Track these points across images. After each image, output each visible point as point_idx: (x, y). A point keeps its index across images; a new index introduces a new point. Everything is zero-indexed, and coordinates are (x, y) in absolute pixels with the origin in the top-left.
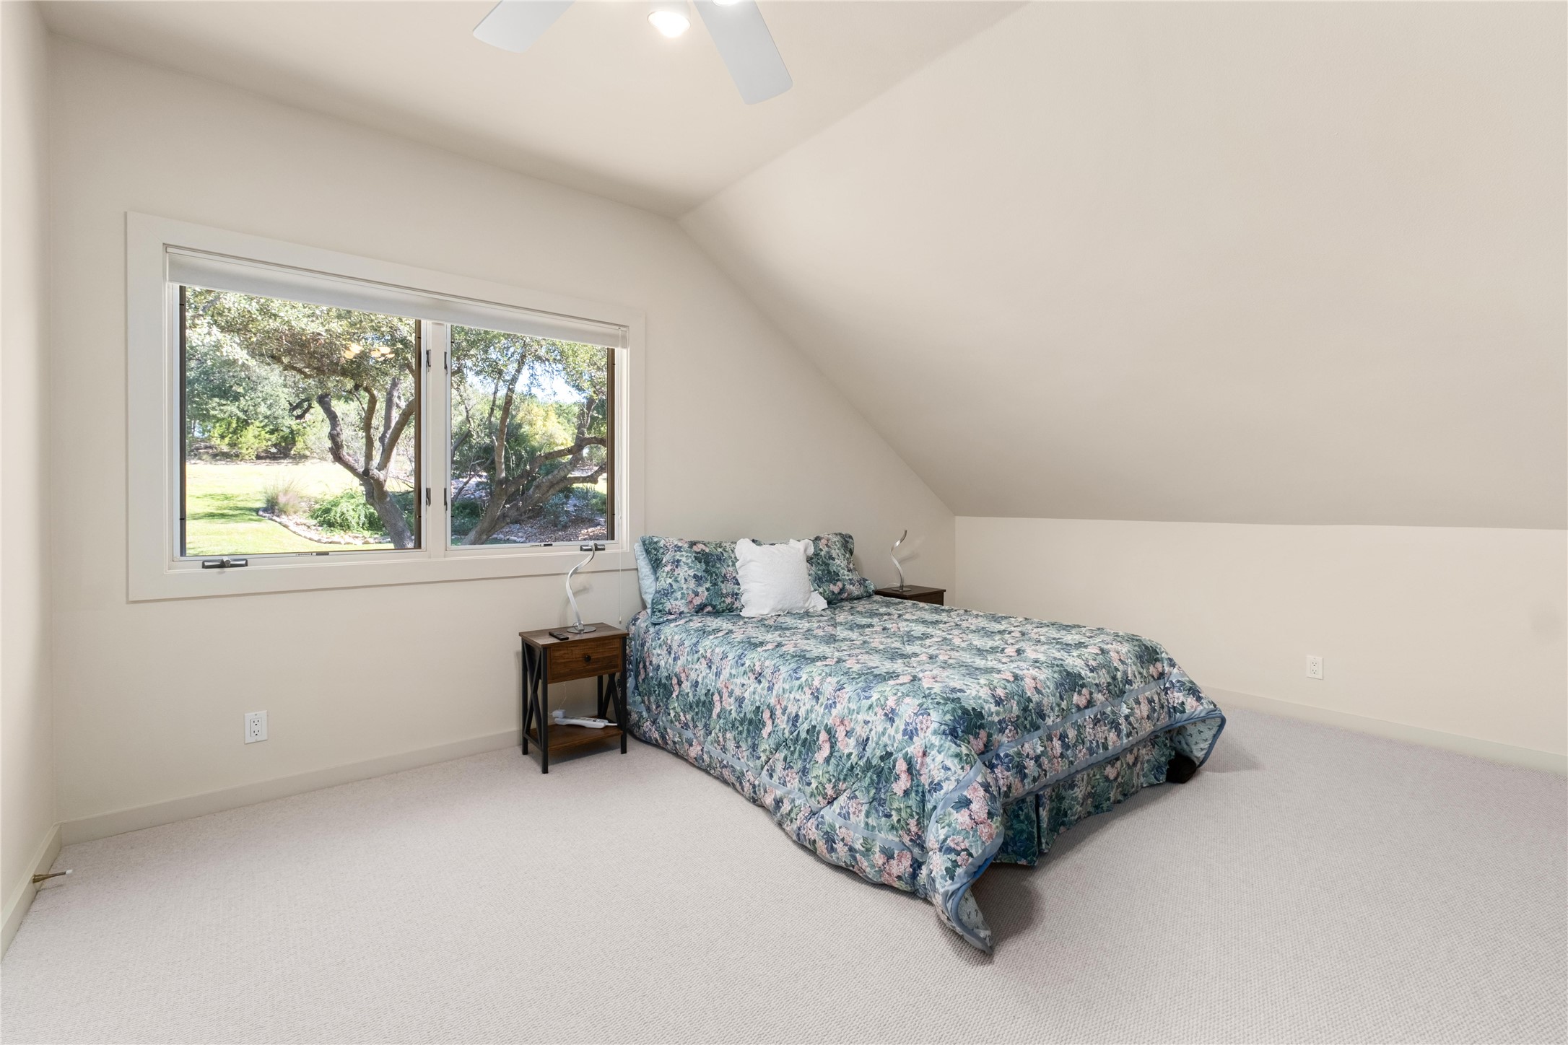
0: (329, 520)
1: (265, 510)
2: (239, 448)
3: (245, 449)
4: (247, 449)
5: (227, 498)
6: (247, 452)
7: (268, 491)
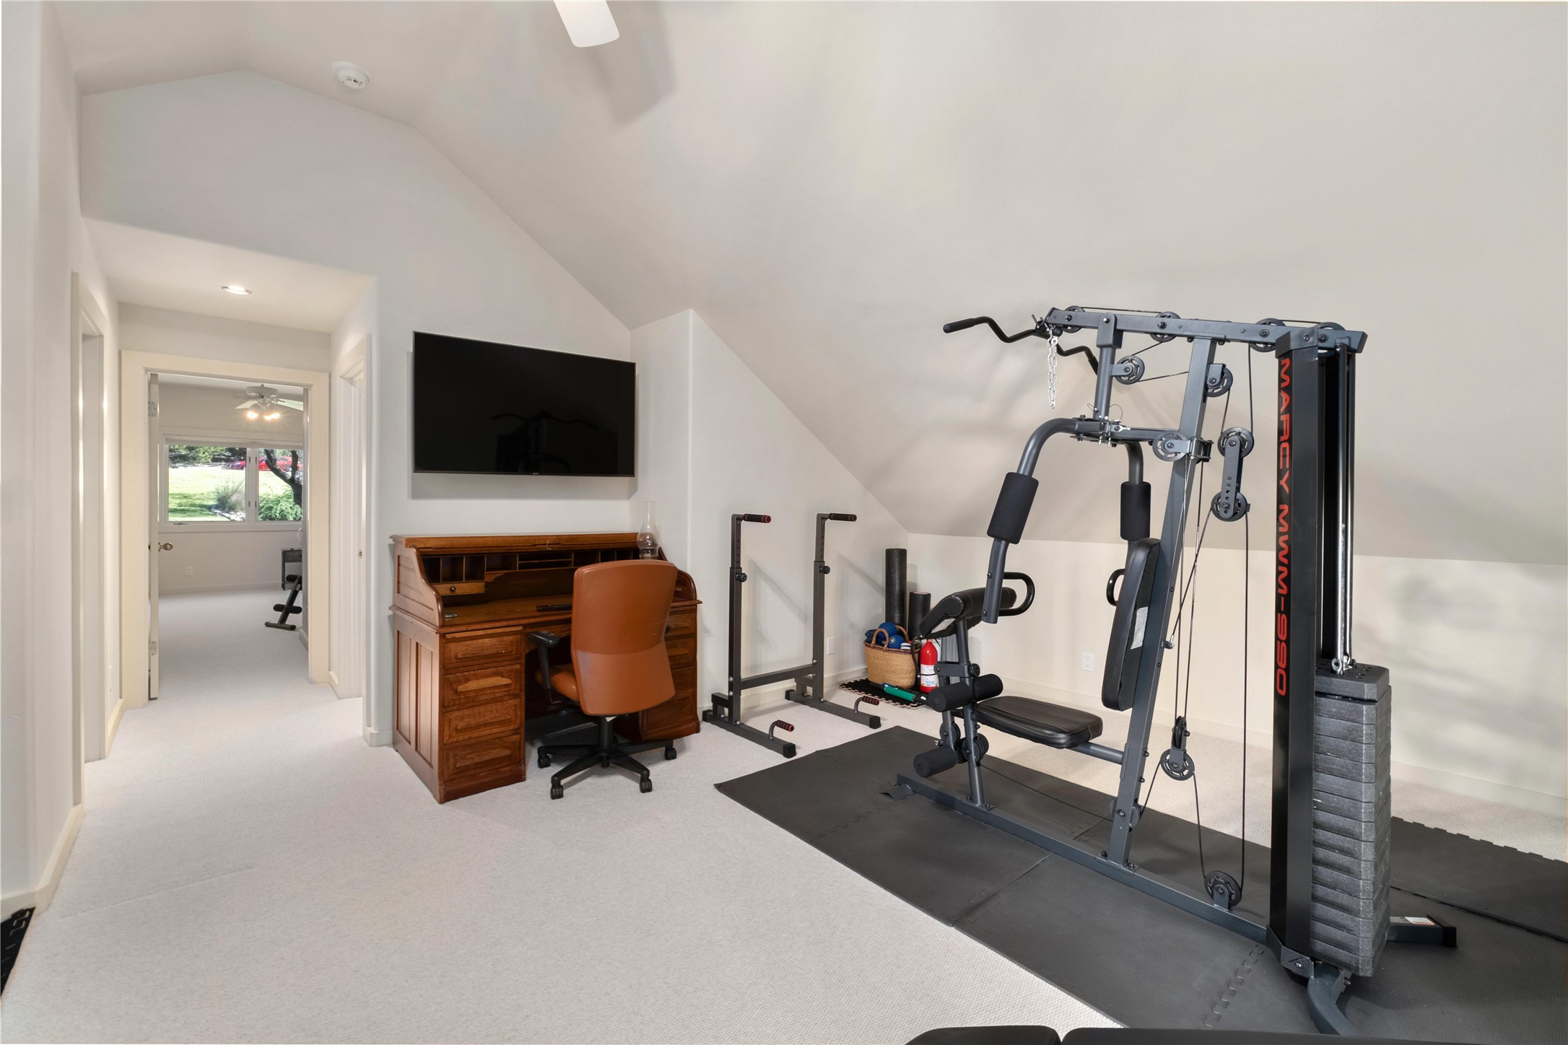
0: (271, 516)
1: (217, 507)
2: (197, 452)
3: (202, 452)
4: (204, 453)
5: (185, 497)
6: (204, 455)
7: (220, 491)
